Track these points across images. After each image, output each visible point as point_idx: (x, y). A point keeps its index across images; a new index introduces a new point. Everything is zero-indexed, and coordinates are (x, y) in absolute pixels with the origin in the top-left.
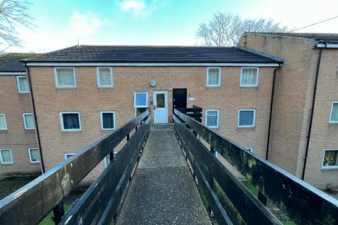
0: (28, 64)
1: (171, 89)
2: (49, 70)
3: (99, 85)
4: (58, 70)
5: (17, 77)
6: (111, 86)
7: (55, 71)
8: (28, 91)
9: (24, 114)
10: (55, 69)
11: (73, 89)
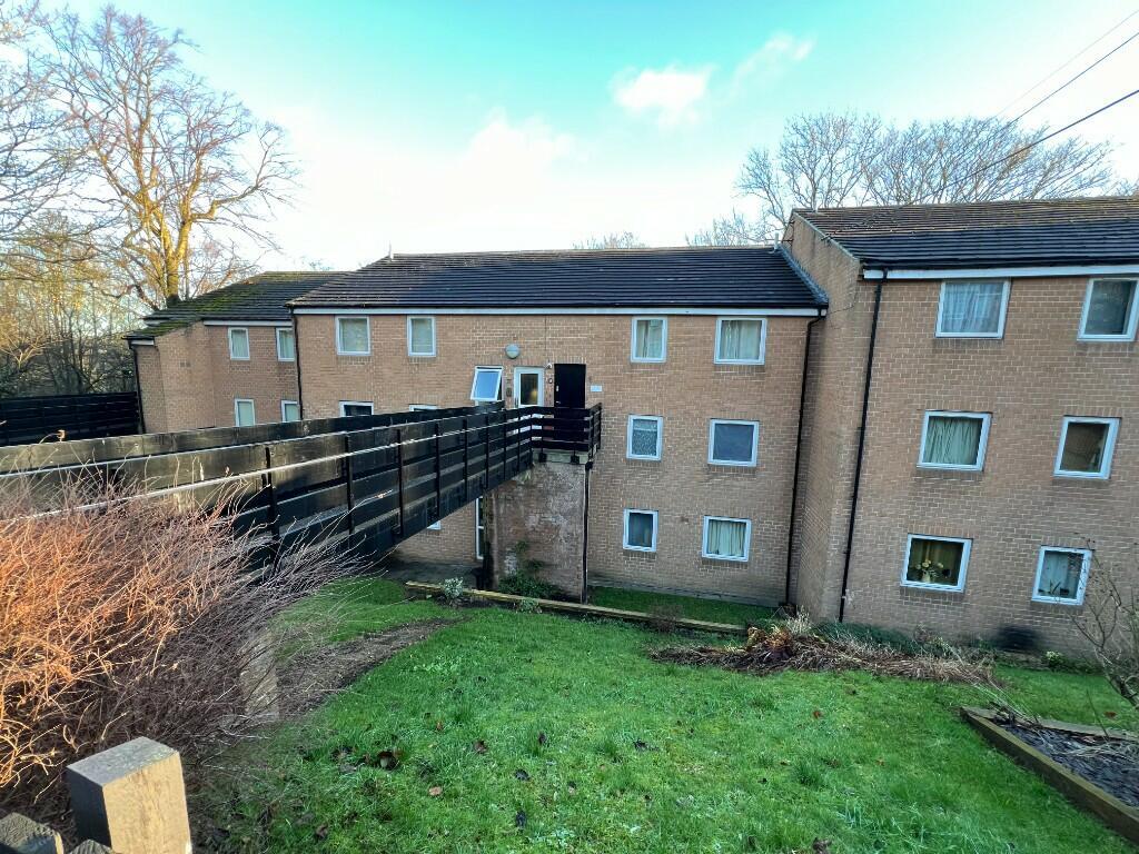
0: (296, 311)
1: (551, 365)
2: (327, 321)
3: (411, 353)
4: (342, 321)
5: (278, 330)
6: (432, 354)
7: (338, 324)
8: (292, 359)
9: (283, 403)
10: (337, 319)
11: (365, 358)
